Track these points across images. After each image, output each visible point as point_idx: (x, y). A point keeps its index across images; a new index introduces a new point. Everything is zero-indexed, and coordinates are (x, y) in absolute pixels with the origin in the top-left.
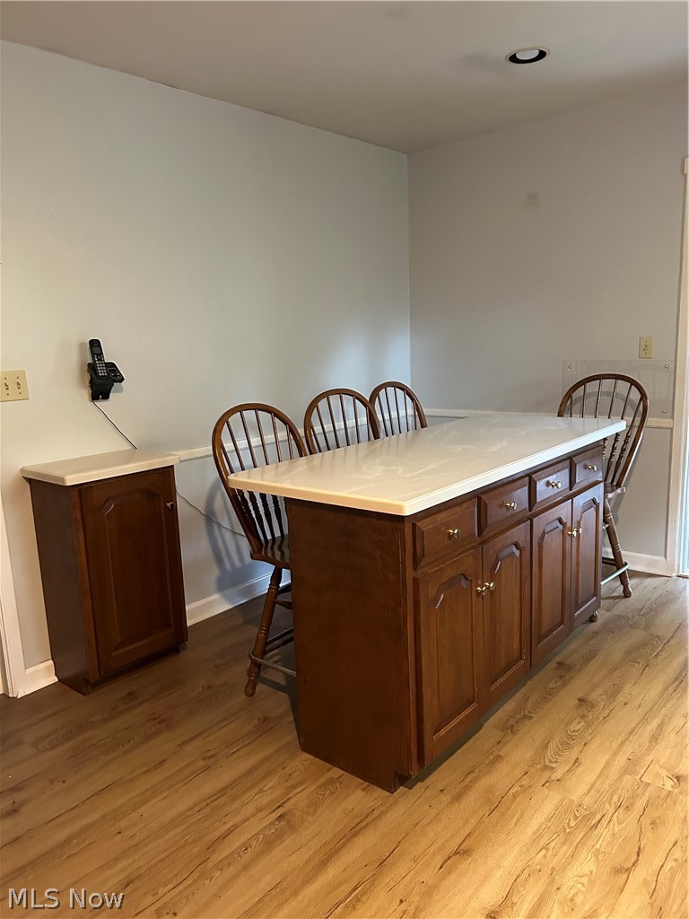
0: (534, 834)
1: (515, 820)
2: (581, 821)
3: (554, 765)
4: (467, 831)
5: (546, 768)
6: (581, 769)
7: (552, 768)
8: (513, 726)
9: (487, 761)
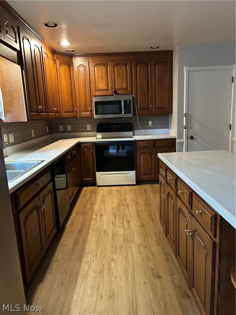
0: (134, 234)
1: (140, 234)
2: (128, 240)
3: (144, 249)
4: (146, 229)
5: (146, 248)
6: (138, 251)
7: (144, 248)
8: (167, 255)
9: (160, 243)
